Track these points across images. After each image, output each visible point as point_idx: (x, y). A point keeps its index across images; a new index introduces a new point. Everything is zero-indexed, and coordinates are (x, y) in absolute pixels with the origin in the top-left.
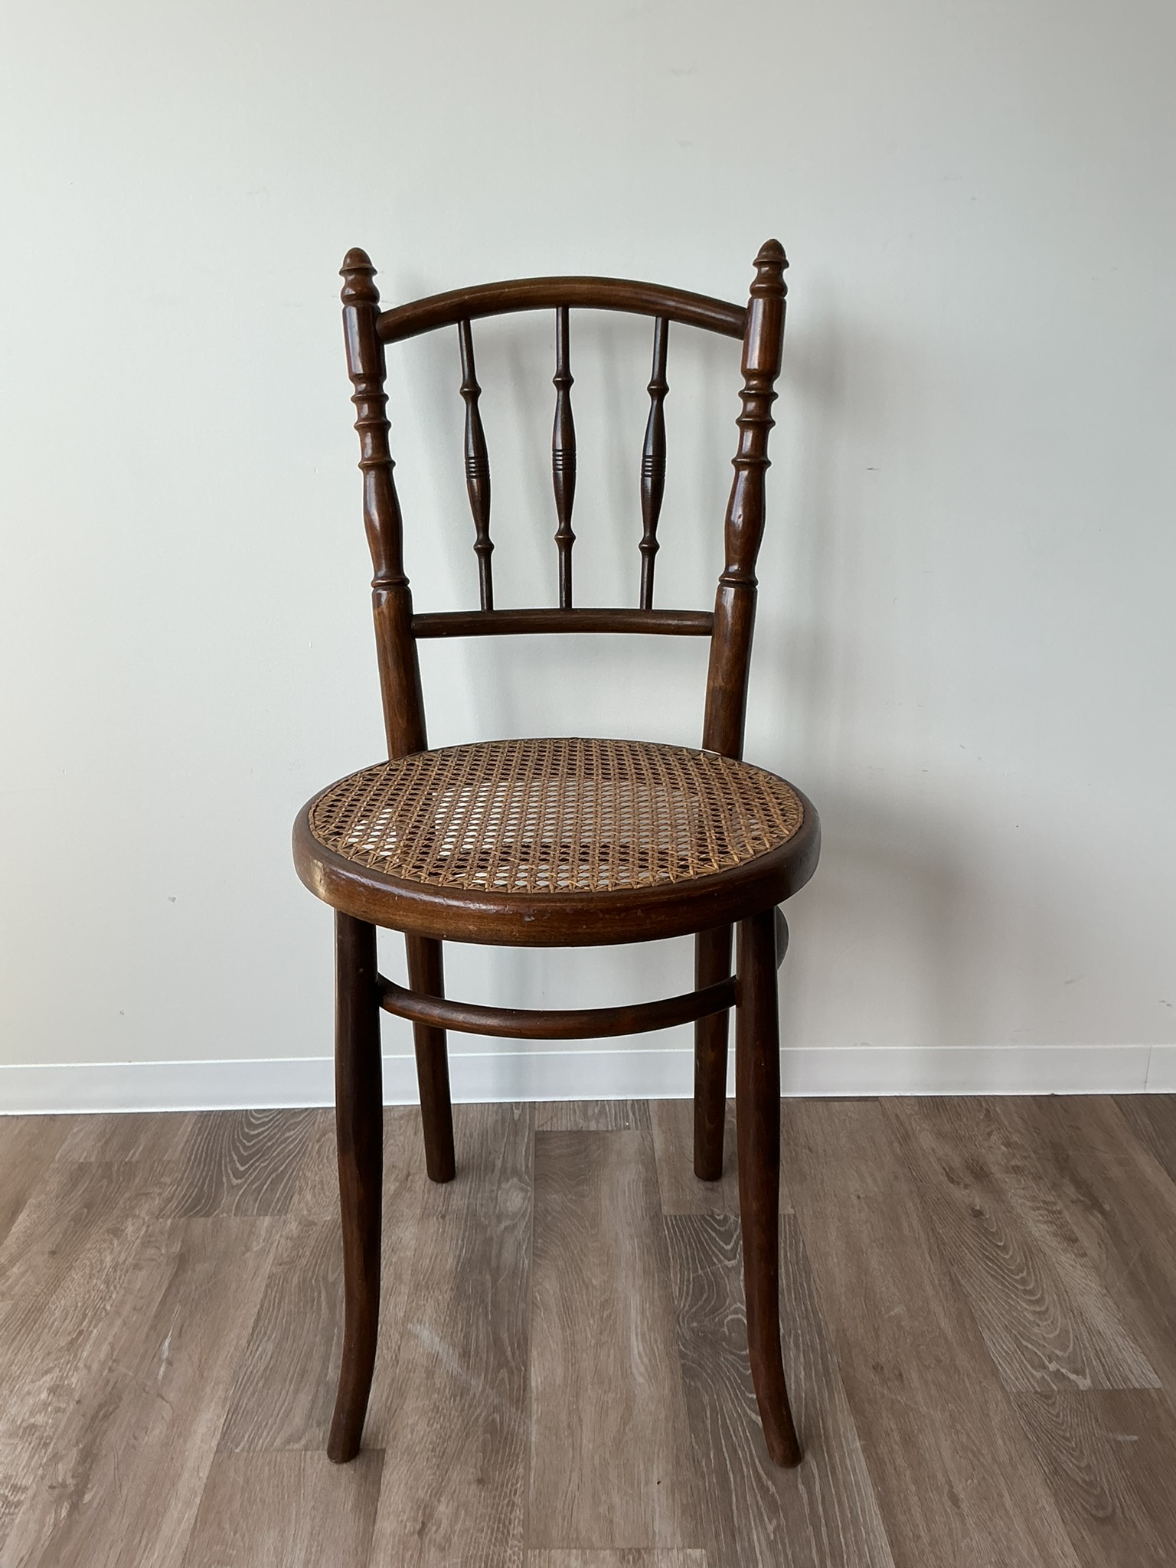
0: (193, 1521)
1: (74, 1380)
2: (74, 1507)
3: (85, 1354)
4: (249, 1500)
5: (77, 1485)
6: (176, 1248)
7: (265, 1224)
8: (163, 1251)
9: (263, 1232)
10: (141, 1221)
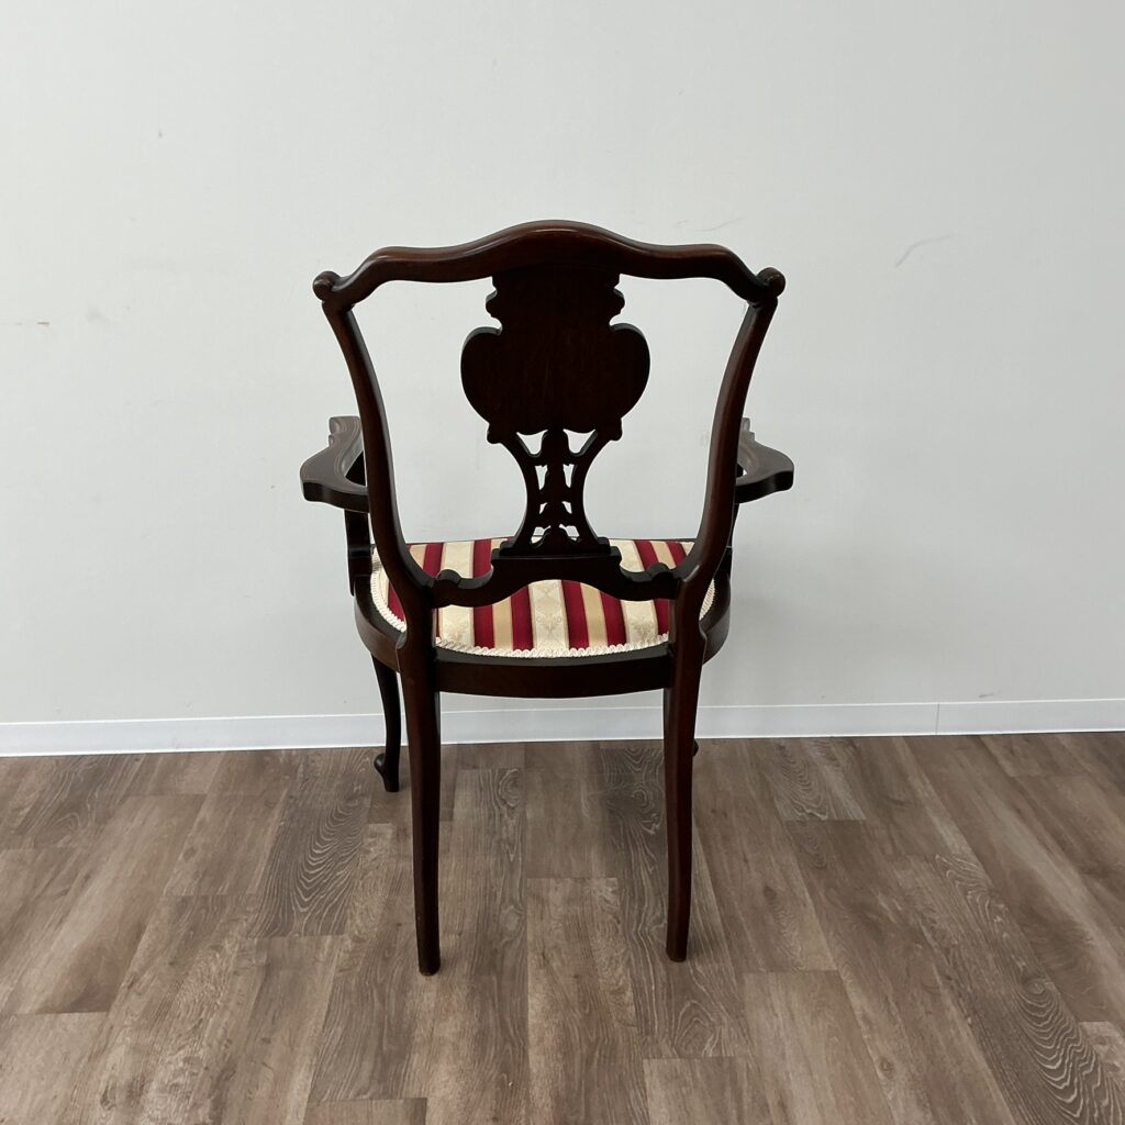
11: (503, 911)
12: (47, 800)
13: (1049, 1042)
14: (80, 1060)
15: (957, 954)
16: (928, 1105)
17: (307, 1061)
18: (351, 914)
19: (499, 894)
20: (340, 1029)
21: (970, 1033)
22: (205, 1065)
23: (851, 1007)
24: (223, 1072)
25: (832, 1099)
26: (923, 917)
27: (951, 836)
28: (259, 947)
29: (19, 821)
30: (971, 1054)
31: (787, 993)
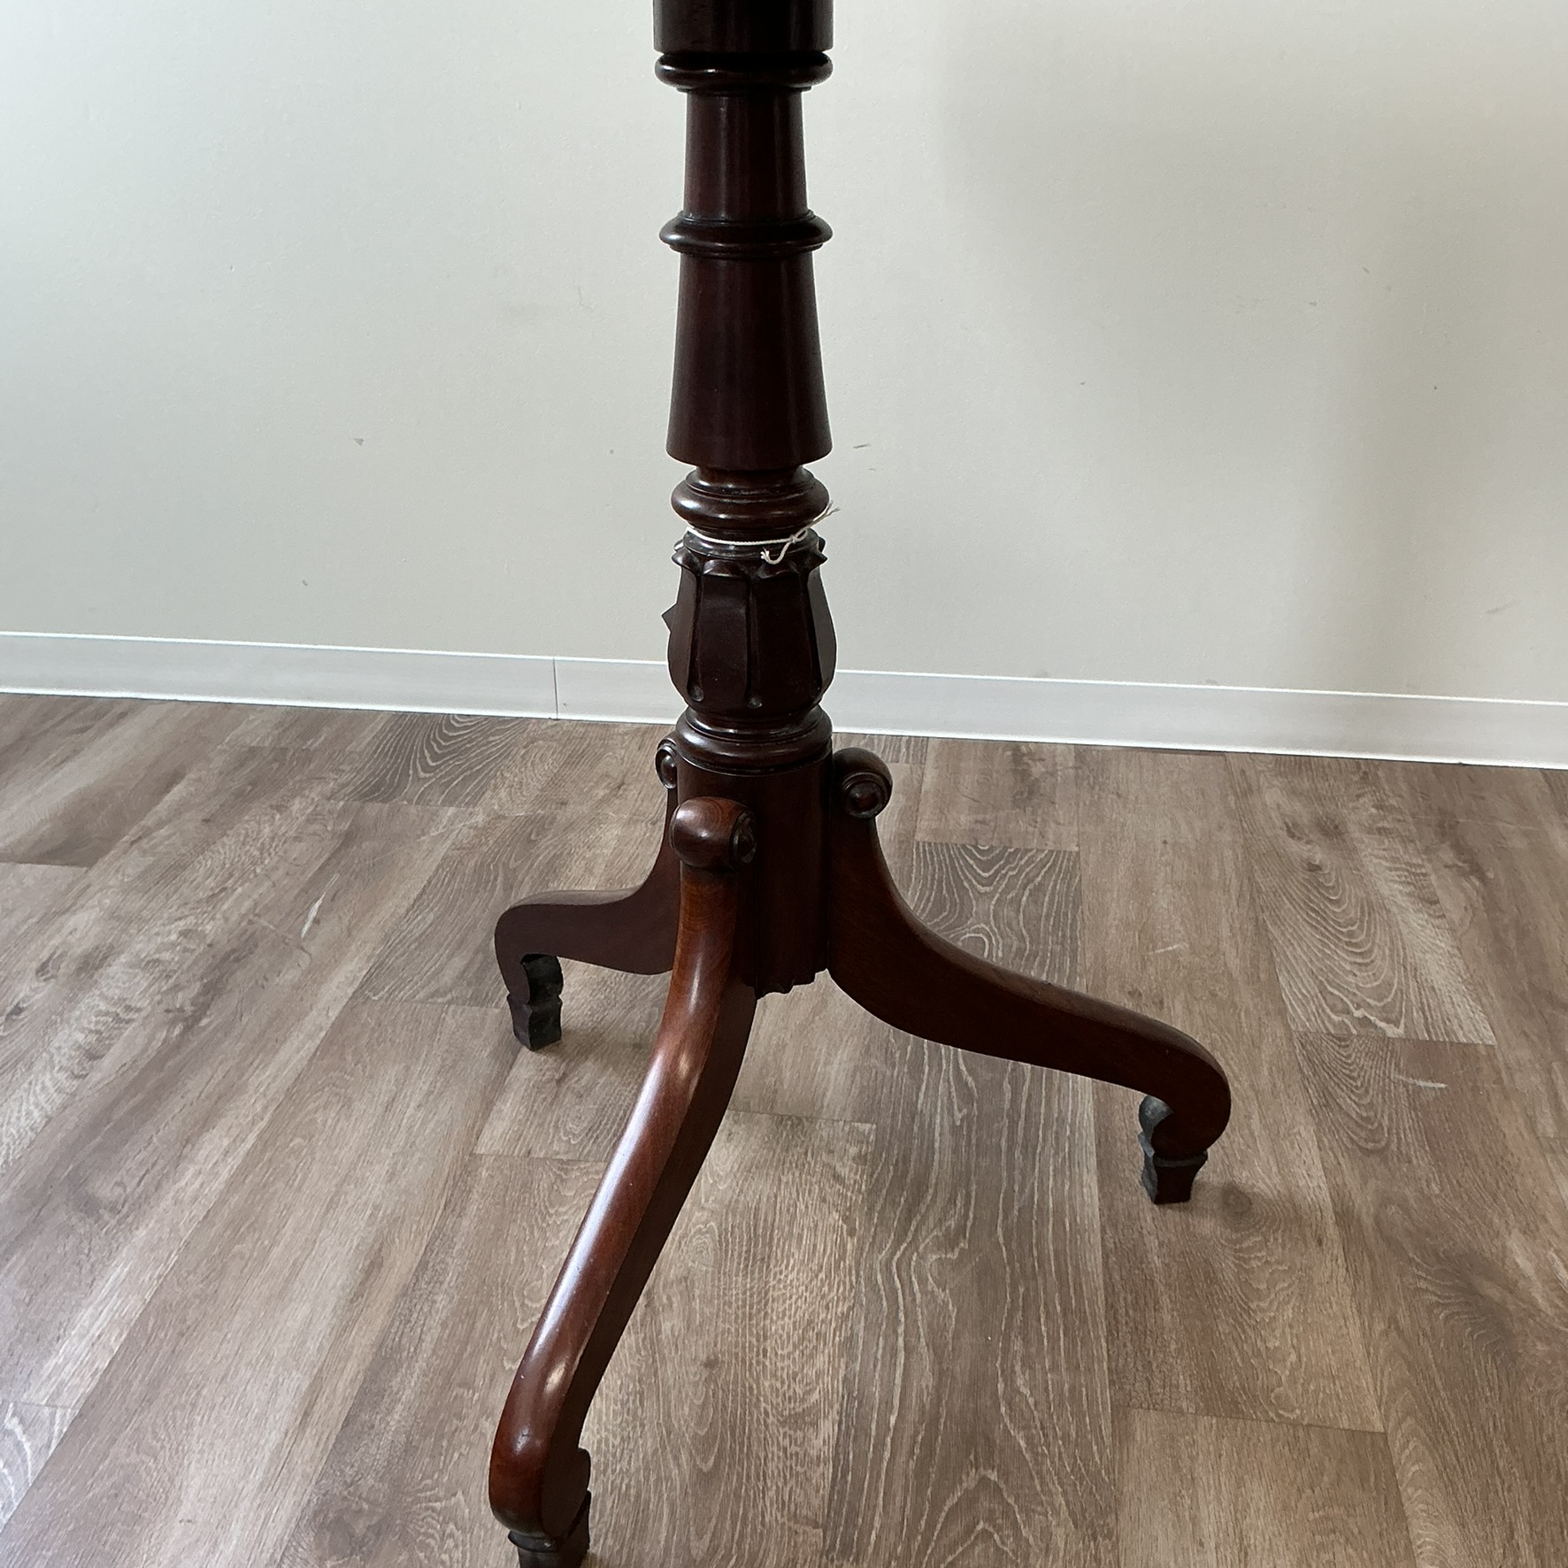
0: (313, 1050)
1: (209, 927)
2: (187, 1029)
3: (225, 907)
4: (377, 1039)
5: (194, 1012)
6: (345, 826)
7: (449, 814)
8: (329, 828)
9: (445, 821)
10: (309, 801)
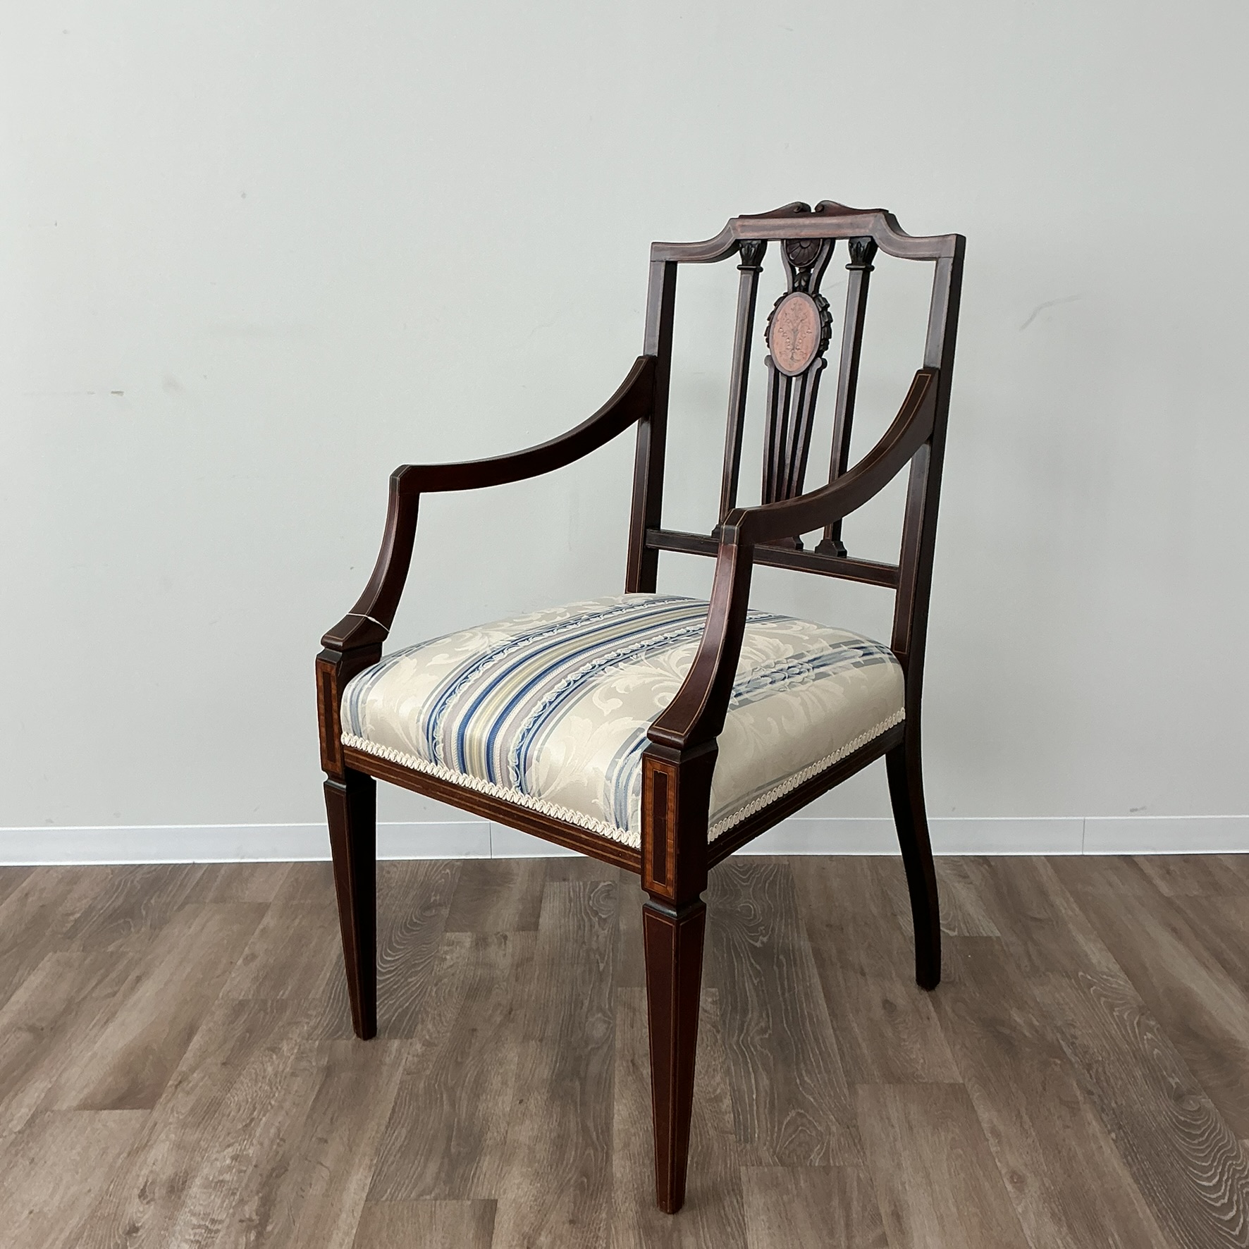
11: (590, 1019)
12: (99, 907)
13: (1205, 1159)
14: (119, 1154)
15: (1100, 1069)
16: (1063, 1218)
17: (367, 1161)
18: (422, 1019)
19: (586, 1003)
20: (404, 1131)
21: (1114, 1148)
22: (254, 1163)
23: (978, 1120)
24: (273, 1170)
25: (954, 1210)
26: (1063, 1033)
27: (1097, 955)
28: (320, 1049)
29: (69, 925)
30: (1114, 1169)
31: (905, 1105)
